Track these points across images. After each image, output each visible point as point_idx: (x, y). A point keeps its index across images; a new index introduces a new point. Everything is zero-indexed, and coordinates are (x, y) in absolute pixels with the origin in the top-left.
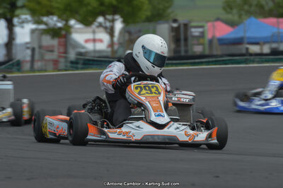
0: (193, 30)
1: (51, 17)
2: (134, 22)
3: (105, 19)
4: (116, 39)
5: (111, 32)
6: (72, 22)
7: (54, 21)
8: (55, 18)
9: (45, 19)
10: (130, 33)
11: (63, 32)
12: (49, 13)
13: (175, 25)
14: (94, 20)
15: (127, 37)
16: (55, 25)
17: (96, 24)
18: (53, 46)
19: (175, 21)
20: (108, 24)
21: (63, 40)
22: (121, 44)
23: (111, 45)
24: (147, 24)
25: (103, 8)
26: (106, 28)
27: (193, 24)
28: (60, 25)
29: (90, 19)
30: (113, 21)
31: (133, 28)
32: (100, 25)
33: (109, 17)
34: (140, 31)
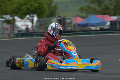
0: (67, 20)
2: (42, 17)
3: (30, 16)
4: (34, 25)
5: (32, 21)
6: (16, 17)
7: (8, 17)
8: (9, 16)
9: (4, 16)
10: (40, 22)
11: (12, 22)
12: (6, 14)
13: (59, 18)
14: (25, 17)
15: (39, 23)
16: (9, 19)
17: (26, 18)
18: (8, 28)
19: (59, 17)
20: (31, 18)
21: (12, 25)
22: (37, 27)
23: (33, 27)
24: (47, 18)
25: (29, 11)
26: (30, 20)
27: (67, 18)
28: (10, 19)
29: (23, 16)
30: (33, 17)
31: (42, 20)
32: (28, 19)
33: (31, 15)
34: (44, 21)
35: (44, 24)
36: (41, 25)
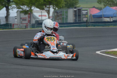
0: (83, 11)
1: (24, 6)
5: (48, 12)
6: (33, 8)
7: (25, 8)
8: (26, 6)
9: (22, 7)
11: (29, 12)
13: (75, 10)
15: (56, 14)
18: (26, 18)
19: (75, 8)
20: (47, 9)
21: (29, 15)
26: (46, 11)
27: (83, 9)
28: (28, 9)
30: (49, 8)
33: (48, 6)
34: (61, 12)
35: (61, 14)
36: (58, 16)
